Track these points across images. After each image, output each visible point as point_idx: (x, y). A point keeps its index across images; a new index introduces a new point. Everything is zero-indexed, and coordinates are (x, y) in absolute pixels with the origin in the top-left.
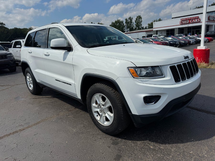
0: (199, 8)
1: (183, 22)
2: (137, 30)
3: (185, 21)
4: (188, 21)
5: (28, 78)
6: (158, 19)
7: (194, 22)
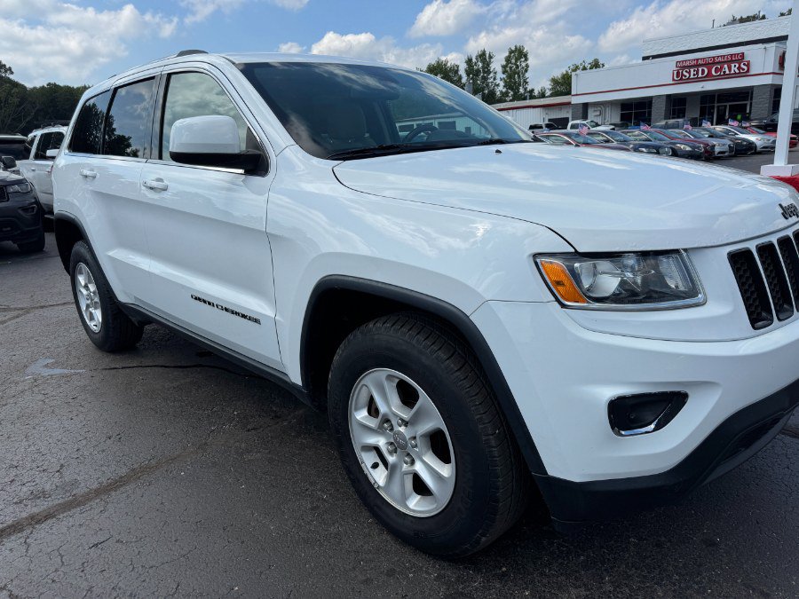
0: (742, 20)
1: (685, 73)
2: (511, 101)
3: (692, 70)
4: (703, 71)
5: (83, 284)
6: (590, 60)
7: (727, 72)
